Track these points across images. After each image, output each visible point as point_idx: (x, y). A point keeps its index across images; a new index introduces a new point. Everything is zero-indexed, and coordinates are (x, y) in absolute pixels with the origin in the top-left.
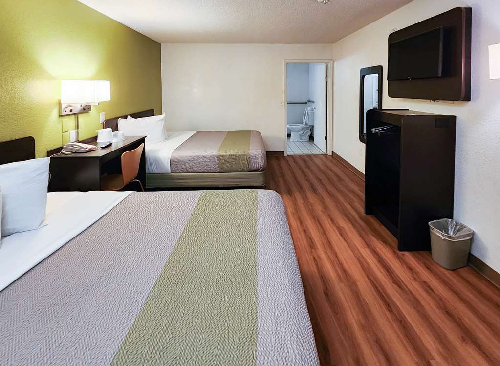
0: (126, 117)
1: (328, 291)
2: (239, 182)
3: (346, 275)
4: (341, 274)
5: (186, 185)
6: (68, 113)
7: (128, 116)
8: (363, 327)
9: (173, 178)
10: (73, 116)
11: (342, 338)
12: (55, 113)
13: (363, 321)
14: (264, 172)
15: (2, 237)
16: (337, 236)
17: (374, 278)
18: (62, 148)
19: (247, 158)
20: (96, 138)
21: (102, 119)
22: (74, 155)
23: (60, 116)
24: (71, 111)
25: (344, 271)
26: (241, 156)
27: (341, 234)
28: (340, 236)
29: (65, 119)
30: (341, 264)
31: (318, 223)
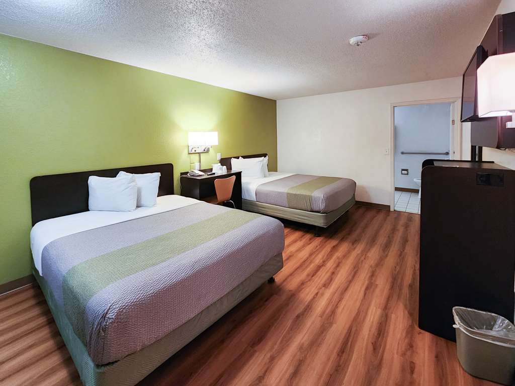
0: (238, 158)
1: (301, 316)
2: (302, 219)
3: (331, 315)
4: (327, 312)
5: (265, 212)
6: (193, 151)
7: (240, 157)
8: (301, 348)
9: (257, 206)
10: (198, 154)
11: (278, 343)
12: (186, 152)
13: (305, 345)
14: (325, 214)
15: (137, 207)
16: (361, 288)
17: (356, 330)
18: (188, 172)
19: (310, 199)
20: (211, 170)
21: (219, 158)
22: (192, 177)
23: (189, 154)
24: (195, 151)
25: (333, 312)
26: (305, 196)
27: (367, 289)
28: (363, 289)
29: (193, 156)
30: (337, 306)
31: (353, 273)
